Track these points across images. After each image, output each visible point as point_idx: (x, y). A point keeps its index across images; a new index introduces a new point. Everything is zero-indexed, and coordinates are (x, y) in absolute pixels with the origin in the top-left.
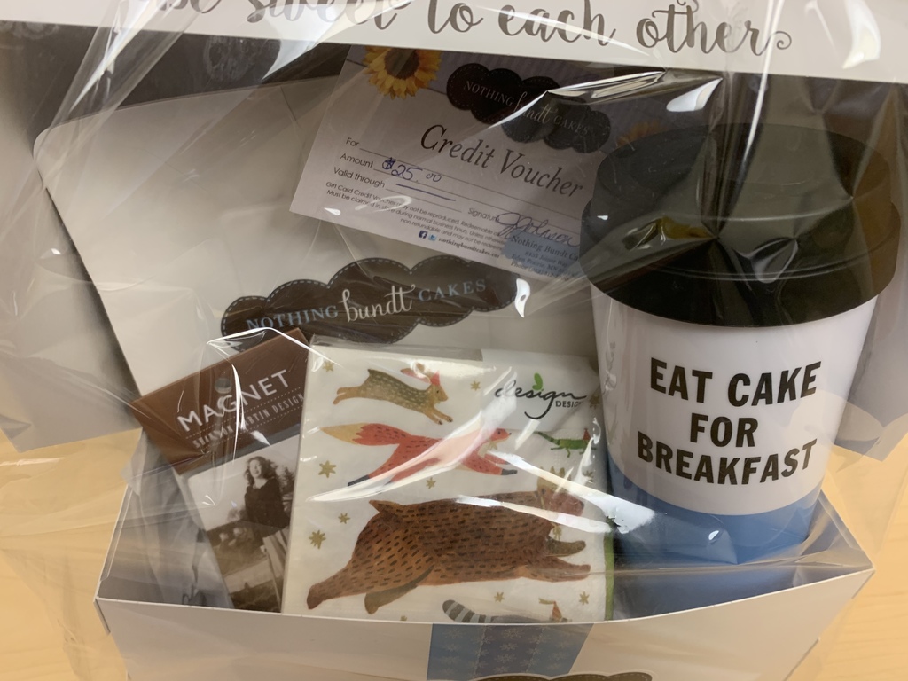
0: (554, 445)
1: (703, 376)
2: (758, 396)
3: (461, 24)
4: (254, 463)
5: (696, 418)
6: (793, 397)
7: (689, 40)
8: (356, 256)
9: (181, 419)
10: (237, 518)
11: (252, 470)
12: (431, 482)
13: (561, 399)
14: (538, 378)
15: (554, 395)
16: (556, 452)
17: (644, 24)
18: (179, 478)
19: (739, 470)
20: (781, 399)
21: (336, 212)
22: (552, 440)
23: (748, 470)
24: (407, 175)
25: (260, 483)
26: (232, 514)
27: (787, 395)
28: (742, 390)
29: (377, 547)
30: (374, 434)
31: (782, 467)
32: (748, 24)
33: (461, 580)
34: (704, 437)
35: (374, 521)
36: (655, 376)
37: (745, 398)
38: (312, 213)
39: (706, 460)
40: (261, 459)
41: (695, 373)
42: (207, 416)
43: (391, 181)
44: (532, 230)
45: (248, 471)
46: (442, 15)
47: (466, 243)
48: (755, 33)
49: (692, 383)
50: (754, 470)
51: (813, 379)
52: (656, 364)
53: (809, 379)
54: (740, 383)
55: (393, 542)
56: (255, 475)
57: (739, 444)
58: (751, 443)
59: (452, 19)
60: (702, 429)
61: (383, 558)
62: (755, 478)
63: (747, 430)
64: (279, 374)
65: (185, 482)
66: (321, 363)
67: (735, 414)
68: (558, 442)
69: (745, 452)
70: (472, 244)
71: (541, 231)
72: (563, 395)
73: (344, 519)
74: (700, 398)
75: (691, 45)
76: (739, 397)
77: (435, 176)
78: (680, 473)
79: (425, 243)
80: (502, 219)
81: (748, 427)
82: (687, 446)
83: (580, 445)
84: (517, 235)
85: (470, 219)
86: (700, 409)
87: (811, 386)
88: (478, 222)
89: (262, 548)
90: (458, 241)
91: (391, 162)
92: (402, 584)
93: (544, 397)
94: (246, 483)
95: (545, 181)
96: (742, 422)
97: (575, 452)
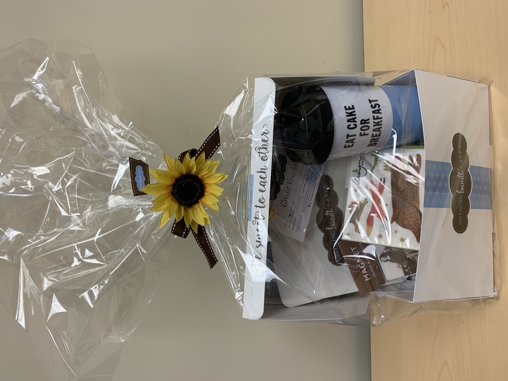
0: (376, 166)
1: (348, 136)
2: (354, 121)
3: (263, 201)
4: (382, 259)
5: (361, 135)
6: (354, 112)
7: (266, 148)
8: (316, 225)
9: (366, 280)
10: (400, 265)
11: (384, 260)
12: (386, 205)
13: (361, 164)
14: (354, 171)
15: (360, 166)
16: (378, 165)
17: (262, 159)
18: (387, 283)
19: (376, 121)
20: (355, 115)
21: (305, 230)
22: (374, 166)
23: (378, 118)
24: (293, 211)
25: (388, 258)
26: (399, 267)
27: (353, 114)
28: (352, 126)
29: (406, 222)
30: (370, 222)
31: (377, 108)
32: (262, 135)
33: (418, 196)
34: (366, 132)
35: (397, 223)
36: (349, 146)
37: (354, 125)
38: (304, 236)
39: (374, 130)
40: (380, 257)
41: (347, 138)
42: (366, 272)
43: (295, 215)
44: (308, 174)
45: (384, 261)
46: (261, 205)
47: (312, 193)
48: (264, 133)
49: (350, 138)
50: (377, 117)
51: (349, 107)
52: (345, 147)
53: (349, 108)
54: (350, 127)
55: (405, 217)
56: (386, 259)
57: (369, 123)
58: (369, 119)
59: (262, 203)
60: (364, 133)
61: (410, 220)
62: (380, 116)
63: (364, 122)
64: (352, 250)
65: (388, 281)
66: (348, 236)
67: (359, 126)
68: (375, 164)
69: (371, 121)
70: (312, 191)
71: (308, 171)
72: (359, 163)
73: (396, 232)
74: (355, 135)
75: (267, 148)
76: (354, 126)
77: (294, 203)
78: (379, 135)
79: (312, 205)
80: (305, 183)
81: (363, 122)
82: (370, 135)
83: (377, 158)
84: (310, 178)
85: (305, 192)
86: (358, 134)
87: (351, 107)
88: (306, 190)
89: (411, 258)
90: (311, 195)
91: (290, 215)
92: (419, 215)
93: (360, 169)
94: (388, 262)
95: (294, 172)
96: (361, 123)
97: (379, 159)
